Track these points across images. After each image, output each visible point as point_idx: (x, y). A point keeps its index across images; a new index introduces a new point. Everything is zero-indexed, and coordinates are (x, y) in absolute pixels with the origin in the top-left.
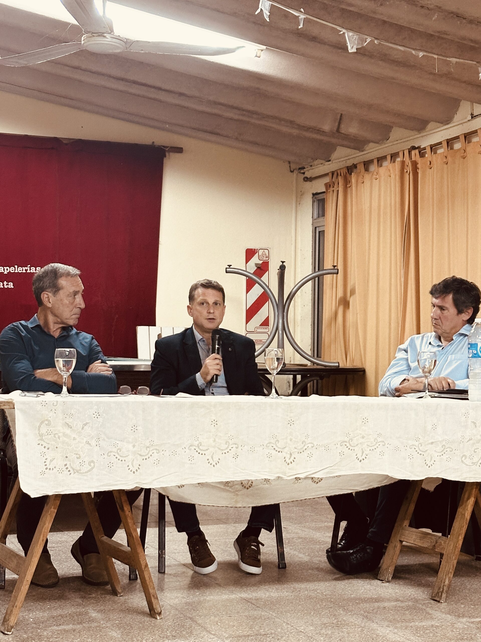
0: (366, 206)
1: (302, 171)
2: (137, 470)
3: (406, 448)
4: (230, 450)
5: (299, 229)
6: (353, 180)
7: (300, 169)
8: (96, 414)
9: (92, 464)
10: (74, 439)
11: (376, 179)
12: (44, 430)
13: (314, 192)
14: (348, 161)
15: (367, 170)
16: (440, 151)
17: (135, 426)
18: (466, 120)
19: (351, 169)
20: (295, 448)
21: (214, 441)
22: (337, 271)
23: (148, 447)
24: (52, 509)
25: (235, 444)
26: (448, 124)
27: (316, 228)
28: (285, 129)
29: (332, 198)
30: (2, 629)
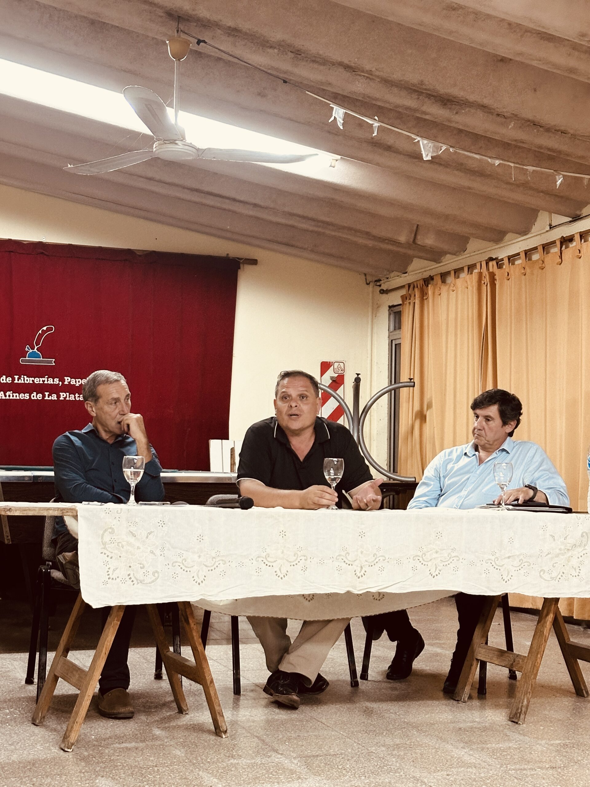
0: (443, 317)
1: (378, 284)
2: (202, 582)
3: (482, 563)
4: (299, 562)
5: (375, 342)
6: (430, 292)
7: (376, 281)
8: (161, 523)
9: (156, 575)
10: (138, 548)
11: (453, 291)
12: (107, 538)
13: (391, 305)
14: (425, 273)
15: (444, 282)
16: (518, 262)
17: (201, 536)
18: (545, 231)
19: (428, 281)
20: (366, 561)
21: (283, 552)
22: (413, 384)
23: (214, 558)
24: (115, 621)
25: (305, 556)
26: (526, 235)
27: (392, 341)
28: (361, 241)
29: (409, 310)
30: (62, 746)
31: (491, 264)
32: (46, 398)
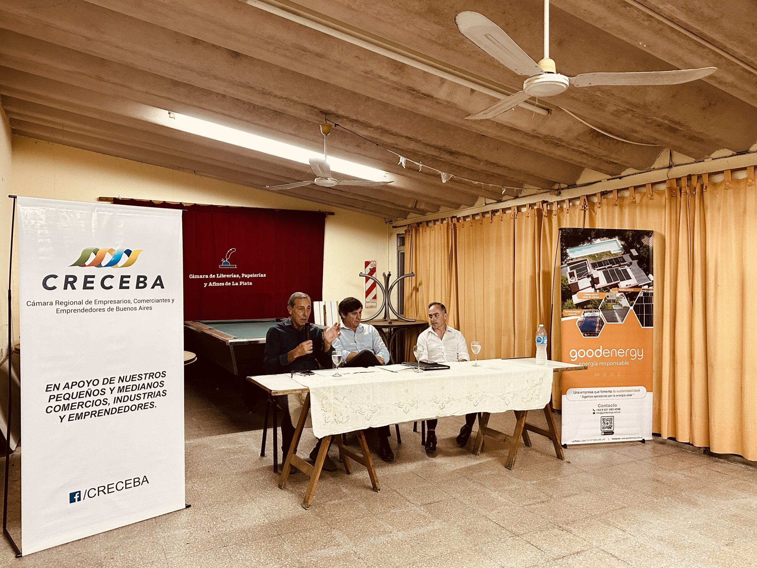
1: (391, 223)
2: (369, 419)
3: (497, 397)
4: (414, 404)
5: (390, 251)
6: (421, 230)
7: (390, 221)
9: (348, 418)
10: (339, 405)
11: (433, 230)
12: (324, 402)
13: (399, 233)
14: (417, 220)
15: (427, 225)
16: (468, 220)
17: (369, 396)
18: (482, 206)
19: (419, 224)
20: (445, 401)
21: (407, 400)
22: (412, 274)
23: (375, 406)
24: (328, 443)
25: (417, 401)
26: (472, 207)
27: (399, 251)
29: (409, 238)
30: (304, 506)
31: (453, 219)
32: (233, 285)
